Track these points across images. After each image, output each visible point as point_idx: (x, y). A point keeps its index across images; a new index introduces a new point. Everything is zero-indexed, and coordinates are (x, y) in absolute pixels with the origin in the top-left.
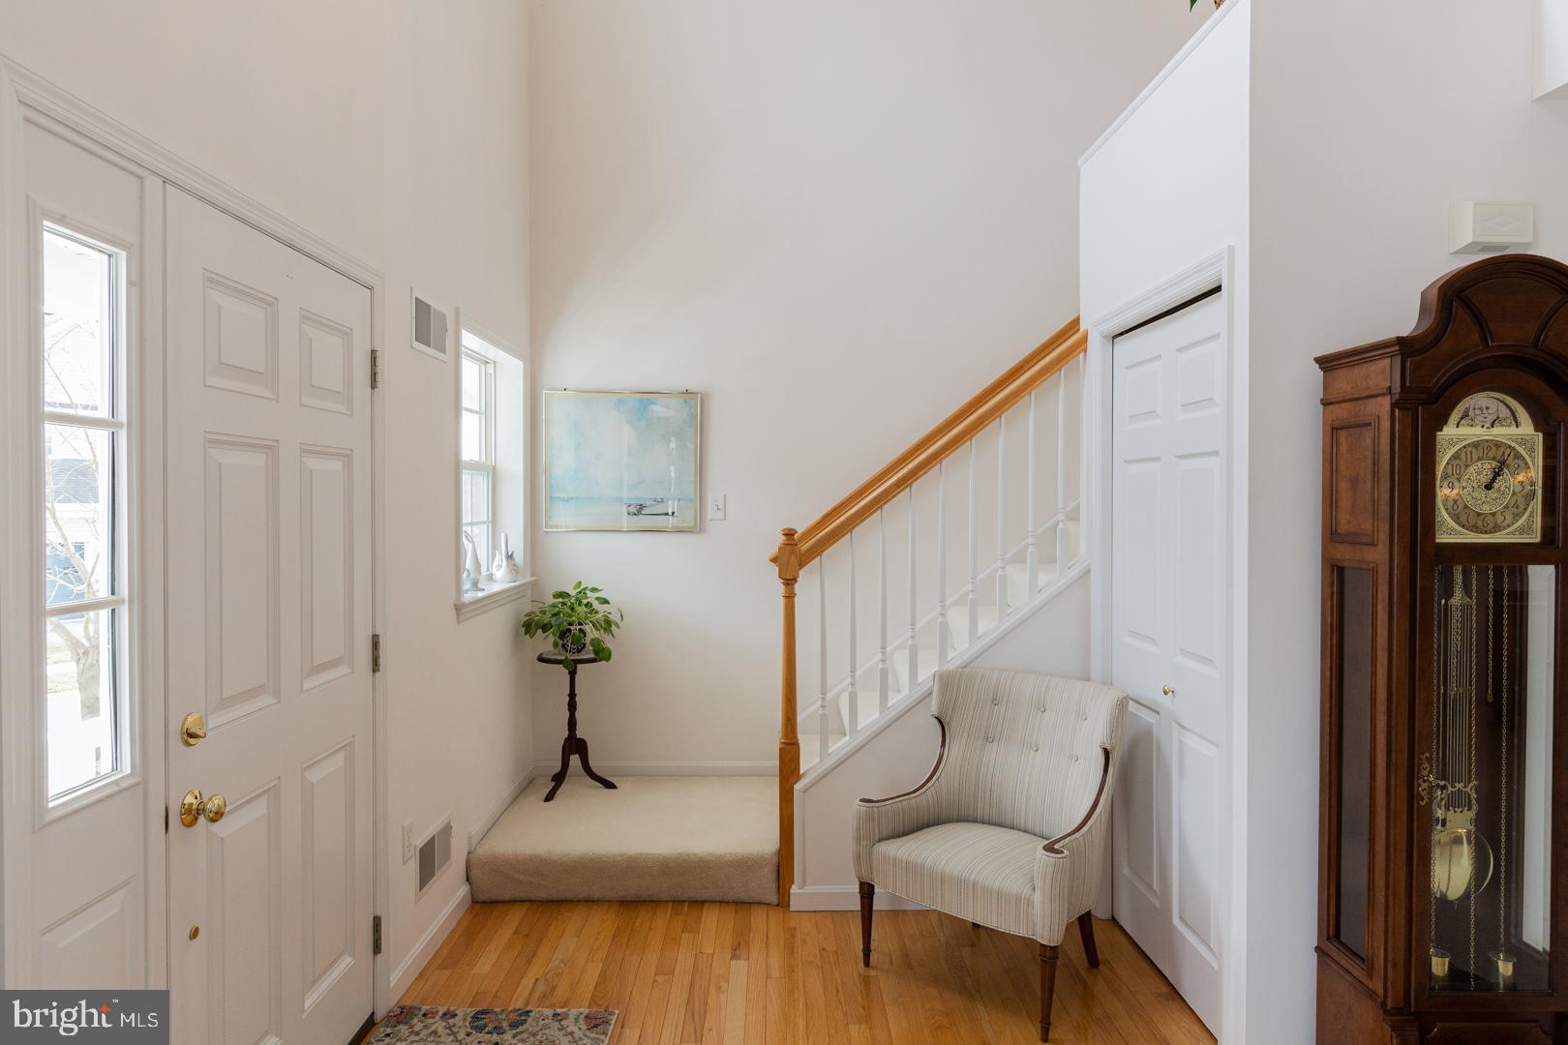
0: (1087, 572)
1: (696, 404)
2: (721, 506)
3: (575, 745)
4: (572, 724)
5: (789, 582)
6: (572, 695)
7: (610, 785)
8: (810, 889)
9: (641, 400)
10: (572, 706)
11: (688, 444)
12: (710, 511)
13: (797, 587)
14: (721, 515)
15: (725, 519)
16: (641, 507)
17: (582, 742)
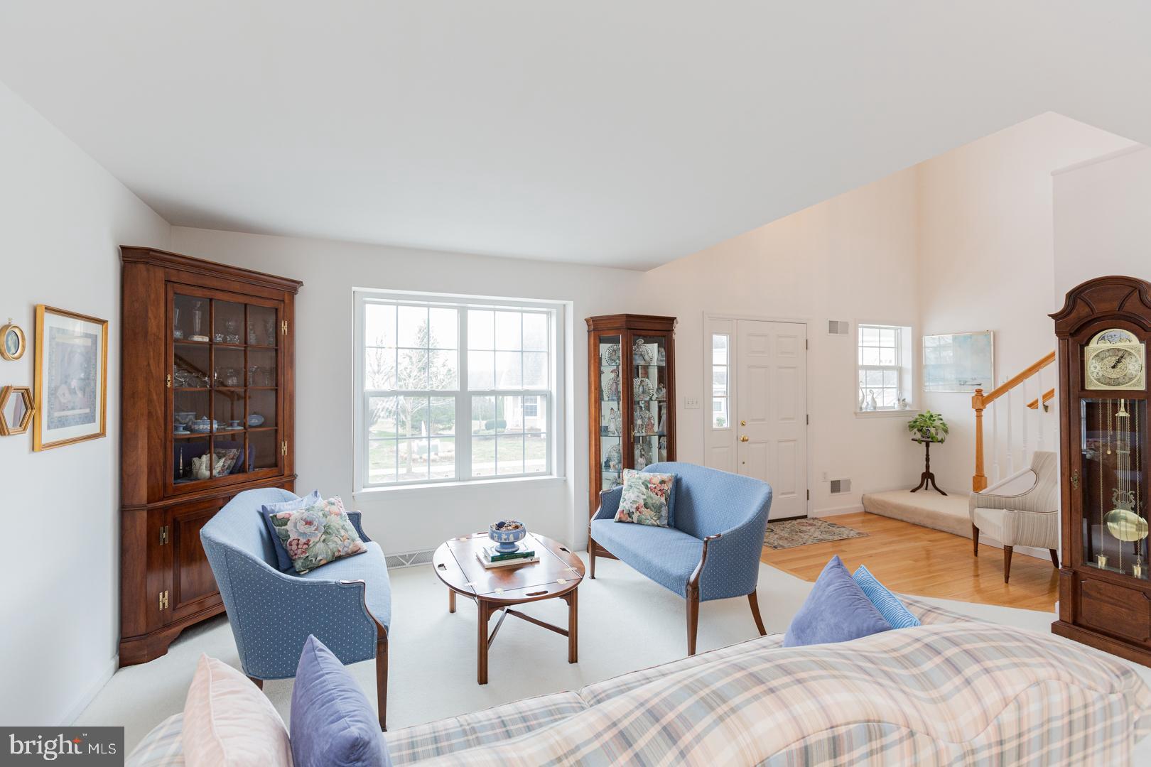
1: (990, 336)
3: (928, 476)
4: (928, 467)
5: (979, 411)
6: (927, 455)
7: (944, 494)
10: (928, 460)
13: (983, 413)
16: (966, 382)
17: (932, 474)
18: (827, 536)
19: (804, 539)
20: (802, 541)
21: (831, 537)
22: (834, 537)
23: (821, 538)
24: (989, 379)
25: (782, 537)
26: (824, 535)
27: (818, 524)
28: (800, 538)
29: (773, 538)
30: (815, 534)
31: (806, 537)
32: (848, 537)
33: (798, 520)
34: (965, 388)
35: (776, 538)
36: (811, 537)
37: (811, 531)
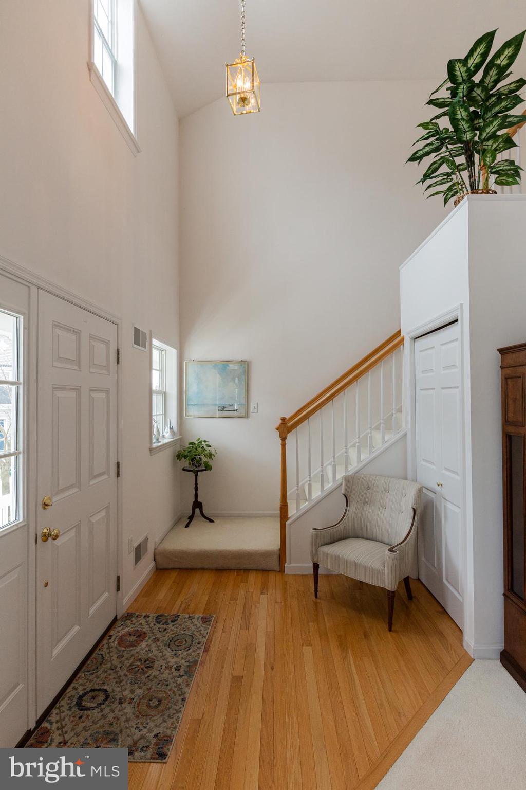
0: (405, 435)
1: (246, 366)
2: (256, 407)
3: (197, 505)
4: (196, 496)
5: (284, 439)
6: (196, 484)
7: (211, 521)
8: (293, 565)
9: (223, 365)
10: (196, 489)
11: (243, 381)
12: (252, 409)
13: (287, 441)
14: (256, 411)
16: (224, 407)
17: (200, 503)
18: (185, 653)
19: (172, 685)
20: (174, 692)
21: (191, 651)
22: (193, 648)
23: (186, 664)
24: (244, 405)
25: (138, 705)
26: (180, 652)
27: (145, 628)
28: (164, 686)
29: (127, 720)
30: (170, 659)
31: (166, 675)
32: (205, 637)
33: (112, 633)
34: (225, 413)
35: (132, 716)
36: (170, 670)
37: (155, 652)
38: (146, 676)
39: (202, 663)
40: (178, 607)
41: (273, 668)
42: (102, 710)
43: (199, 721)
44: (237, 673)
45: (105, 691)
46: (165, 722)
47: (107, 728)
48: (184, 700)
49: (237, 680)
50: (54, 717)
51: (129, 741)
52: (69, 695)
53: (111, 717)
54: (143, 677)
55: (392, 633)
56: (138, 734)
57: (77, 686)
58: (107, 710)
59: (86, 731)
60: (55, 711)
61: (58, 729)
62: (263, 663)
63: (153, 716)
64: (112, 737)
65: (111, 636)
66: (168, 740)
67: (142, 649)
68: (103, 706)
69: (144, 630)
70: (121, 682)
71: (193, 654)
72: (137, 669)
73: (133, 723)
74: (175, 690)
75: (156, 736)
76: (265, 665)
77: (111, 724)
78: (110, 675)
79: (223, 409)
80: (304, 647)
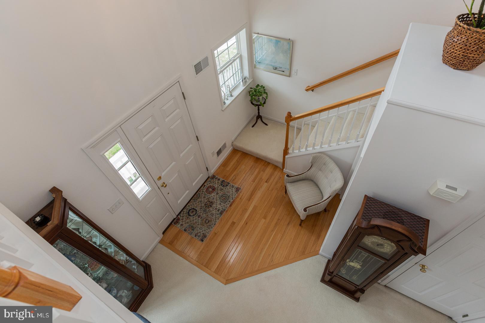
1: (291, 43)
2: (296, 72)
3: (259, 117)
4: (259, 113)
5: (288, 123)
6: (259, 108)
7: (266, 125)
9: (276, 40)
10: (259, 110)
11: (288, 55)
12: (293, 72)
14: (296, 74)
15: (297, 75)
16: (276, 68)
17: (261, 116)
18: (223, 204)
19: (214, 217)
20: (213, 220)
21: (225, 204)
22: (227, 203)
23: (222, 210)
24: (288, 69)
25: (203, 220)
26: (222, 203)
27: (216, 186)
28: (212, 216)
29: (198, 224)
30: (218, 205)
31: (214, 212)
32: (233, 199)
33: (205, 184)
34: (276, 71)
35: (200, 224)
36: (216, 210)
37: (215, 200)
38: (209, 209)
39: (227, 211)
40: (231, 178)
41: (247, 224)
42: (193, 218)
43: (216, 234)
44: (235, 221)
45: (196, 210)
46: (207, 230)
47: (193, 225)
48: (215, 224)
49: (233, 223)
50: (182, 215)
51: (196, 232)
52: (187, 208)
53: (195, 221)
54: (208, 210)
55: (300, 227)
56: (199, 231)
57: (190, 205)
58: (195, 218)
59: (188, 223)
60: (182, 212)
61: (182, 219)
62: (245, 220)
63: (205, 226)
64: (193, 228)
65: (205, 186)
66: (205, 236)
67: (212, 197)
68: (194, 216)
69: (216, 187)
70: (201, 209)
71: (226, 206)
72: (207, 205)
73: (199, 226)
74: (214, 219)
75: (203, 234)
76: (245, 221)
77: (194, 224)
78: (199, 204)
79: (276, 69)
80: (262, 219)
